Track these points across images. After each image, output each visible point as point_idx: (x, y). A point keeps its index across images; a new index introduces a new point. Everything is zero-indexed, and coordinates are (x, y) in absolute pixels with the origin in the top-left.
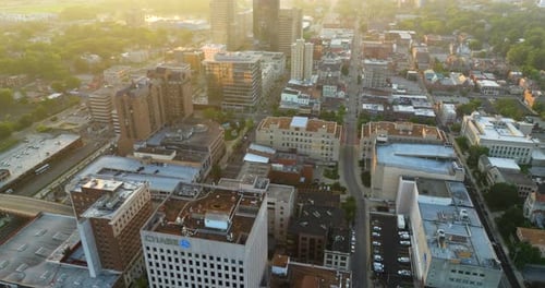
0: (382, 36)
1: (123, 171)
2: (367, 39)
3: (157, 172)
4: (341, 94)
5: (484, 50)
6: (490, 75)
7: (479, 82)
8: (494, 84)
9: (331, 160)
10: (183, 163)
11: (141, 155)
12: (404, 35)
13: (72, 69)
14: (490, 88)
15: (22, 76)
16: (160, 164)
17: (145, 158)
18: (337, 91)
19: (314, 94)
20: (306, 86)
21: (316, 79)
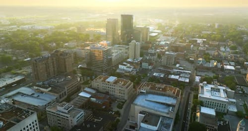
0: (187, 41)
1: (25, 94)
2: (181, 42)
3: (39, 96)
4: (150, 67)
5: (237, 50)
6: (233, 63)
7: (225, 66)
8: (233, 68)
9: (124, 99)
10: (52, 93)
11: (36, 88)
12: (199, 41)
13: (43, 49)
14: (229, 70)
15: (22, 51)
16: (42, 92)
17: (37, 89)
18: (149, 66)
19: (136, 67)
20: (135, 62)
21: (140, 59)
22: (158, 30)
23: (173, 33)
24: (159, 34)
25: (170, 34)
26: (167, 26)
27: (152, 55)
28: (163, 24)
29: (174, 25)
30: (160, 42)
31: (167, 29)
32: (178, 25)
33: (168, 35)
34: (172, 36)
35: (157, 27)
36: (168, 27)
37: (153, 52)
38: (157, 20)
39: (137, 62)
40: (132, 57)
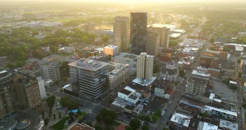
4: (167, 96)
12: (238, 47)
18: (165, 93)
19: (145, 94)
20: (144, 85)
21: (153, 81)
22: (180, 29)
23: (200, 34)
24: (182, 34)
25: (197, 35)
26: (192, 24)
27: (172, 72)
28: (187, 21)
29: (201, 22)
30: (183, 47)
31: (193, 28)
32: (205, 23)
33: (194, 38)
34: (199, 38)
35: (180, 25)
36: (193, 26)
37: (173, 67)
38: (180, 15)
39: (147, 85)
40: (141, 77)
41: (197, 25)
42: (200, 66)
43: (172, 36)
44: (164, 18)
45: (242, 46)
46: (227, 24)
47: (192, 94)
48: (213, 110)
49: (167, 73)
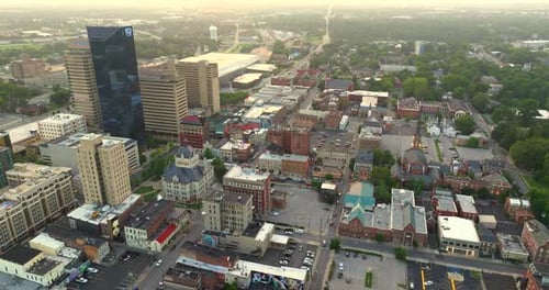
4: (156, 246)
20: (97, 223)
21: (128, 206)
23: (301, 72)
24: (265, 74)
25: (294, 76)
30: (250, 107)
31: (294, 59)
33: (285, 83)
35: (270, 54)
36: (296, 54)
37: (191, 164)
38: (280, 32)
39: (104, 221)
40: (96, 199)
41: (305, 53)
42: (268, 152)
43: (241, 81)
44: (240, 40)
45: (375, 97)
46: (364, 48)
47: (219, 230)
48: (253, 272)
49: (175, 178)
